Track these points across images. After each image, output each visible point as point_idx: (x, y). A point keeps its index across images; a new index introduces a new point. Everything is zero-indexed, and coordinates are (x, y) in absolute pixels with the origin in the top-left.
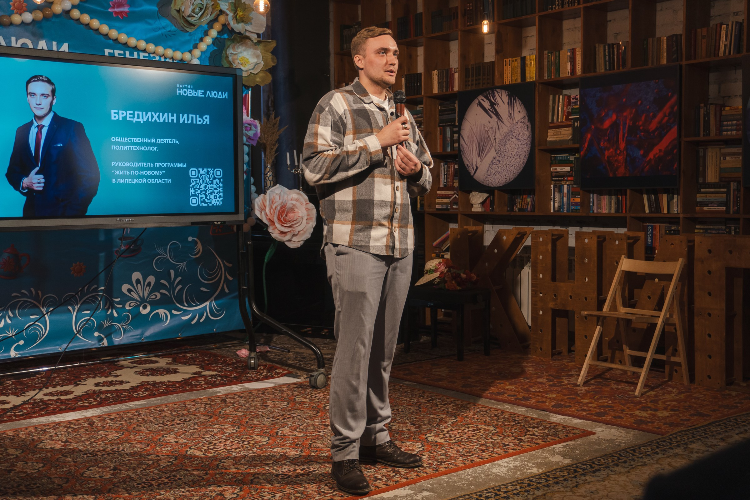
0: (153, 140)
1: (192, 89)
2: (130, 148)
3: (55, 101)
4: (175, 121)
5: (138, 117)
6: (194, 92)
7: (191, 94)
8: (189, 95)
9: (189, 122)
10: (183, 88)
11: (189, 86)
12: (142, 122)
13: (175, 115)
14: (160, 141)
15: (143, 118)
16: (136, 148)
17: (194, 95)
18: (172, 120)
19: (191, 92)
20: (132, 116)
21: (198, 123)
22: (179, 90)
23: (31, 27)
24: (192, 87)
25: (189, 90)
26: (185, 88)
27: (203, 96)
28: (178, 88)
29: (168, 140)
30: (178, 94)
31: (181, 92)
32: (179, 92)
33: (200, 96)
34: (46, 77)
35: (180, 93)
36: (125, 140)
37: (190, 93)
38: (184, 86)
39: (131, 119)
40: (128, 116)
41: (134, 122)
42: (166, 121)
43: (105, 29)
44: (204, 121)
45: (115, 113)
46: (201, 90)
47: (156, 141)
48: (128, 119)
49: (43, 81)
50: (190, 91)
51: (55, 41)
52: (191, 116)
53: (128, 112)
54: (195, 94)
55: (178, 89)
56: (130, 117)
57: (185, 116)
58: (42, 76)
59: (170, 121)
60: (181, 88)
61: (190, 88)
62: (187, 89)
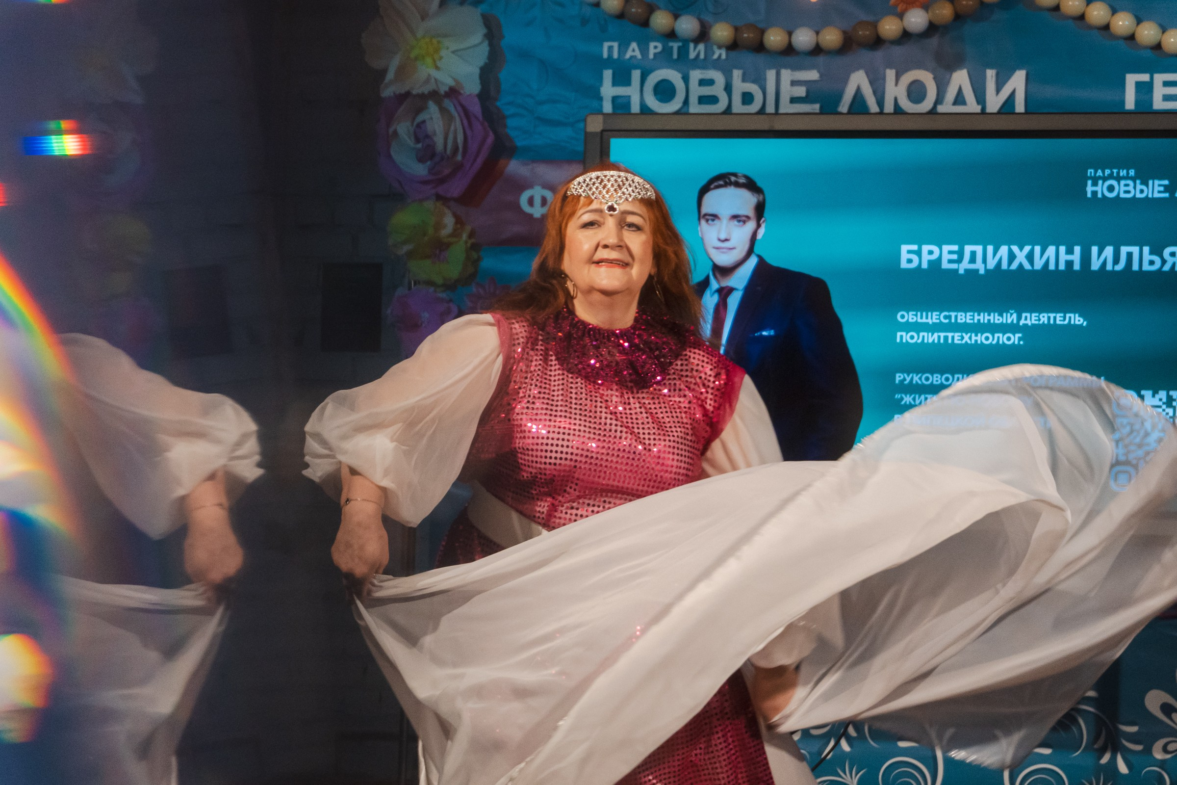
0: (1010, 318)
1: (1134, 179)
2: (946, 338)
3: (761, 232)
4: (1077, 267)
5: (973, 260)
6: (1139, 187)
7: (1128, 192)
8: (1122, 195)
9: (1120, 267)
10: (1105, 179)
11: (1123, 173)
12: (982, 272)
13: (1077, 249)
14: (1030, 319)
15: (984, 261)
16: (963, 338)
17: (1139, 195)
18: (1069, 264)
19: (1131, 188)
20: (955, 257)
21: (1146, 267)
22: (1095, 184)
23: (934, 41)
24: (1132, 173)
25: (1123, 182)
26: (1111, 177)
27: (1167, 195)
28: (1091, 178)
29: (1052, 315)
30: (1089, 195)
31: (1098, 189)
32: (1095, 189)
33: (1156, 195)
34: (746, 177)
35: (1095, 193)
36: (934, 318)
37: (1127, 189)
38: (1107, 172)
39: (954, 266)
40: (946, 257)
41: (961, 272)
42: (1052, 267)
43: (1123, 23)
44: (1164, 262)
45: (909, 252)
46: (1160, 179)
47: (1019, 318)
48: (945, 265)
49: (737, 185)
50: (1126, 185)
51: (992, 68)
52: (1124, 250)
53: (946, 248)
54: (1142, 191)
55: (1090, 182)
56: (950, 261)
57: (1109, 251)
58: (735, 175)
59: (1062, 267)
60: (1100, 178)
61: (1127, 178)
62: (1119, 179)
